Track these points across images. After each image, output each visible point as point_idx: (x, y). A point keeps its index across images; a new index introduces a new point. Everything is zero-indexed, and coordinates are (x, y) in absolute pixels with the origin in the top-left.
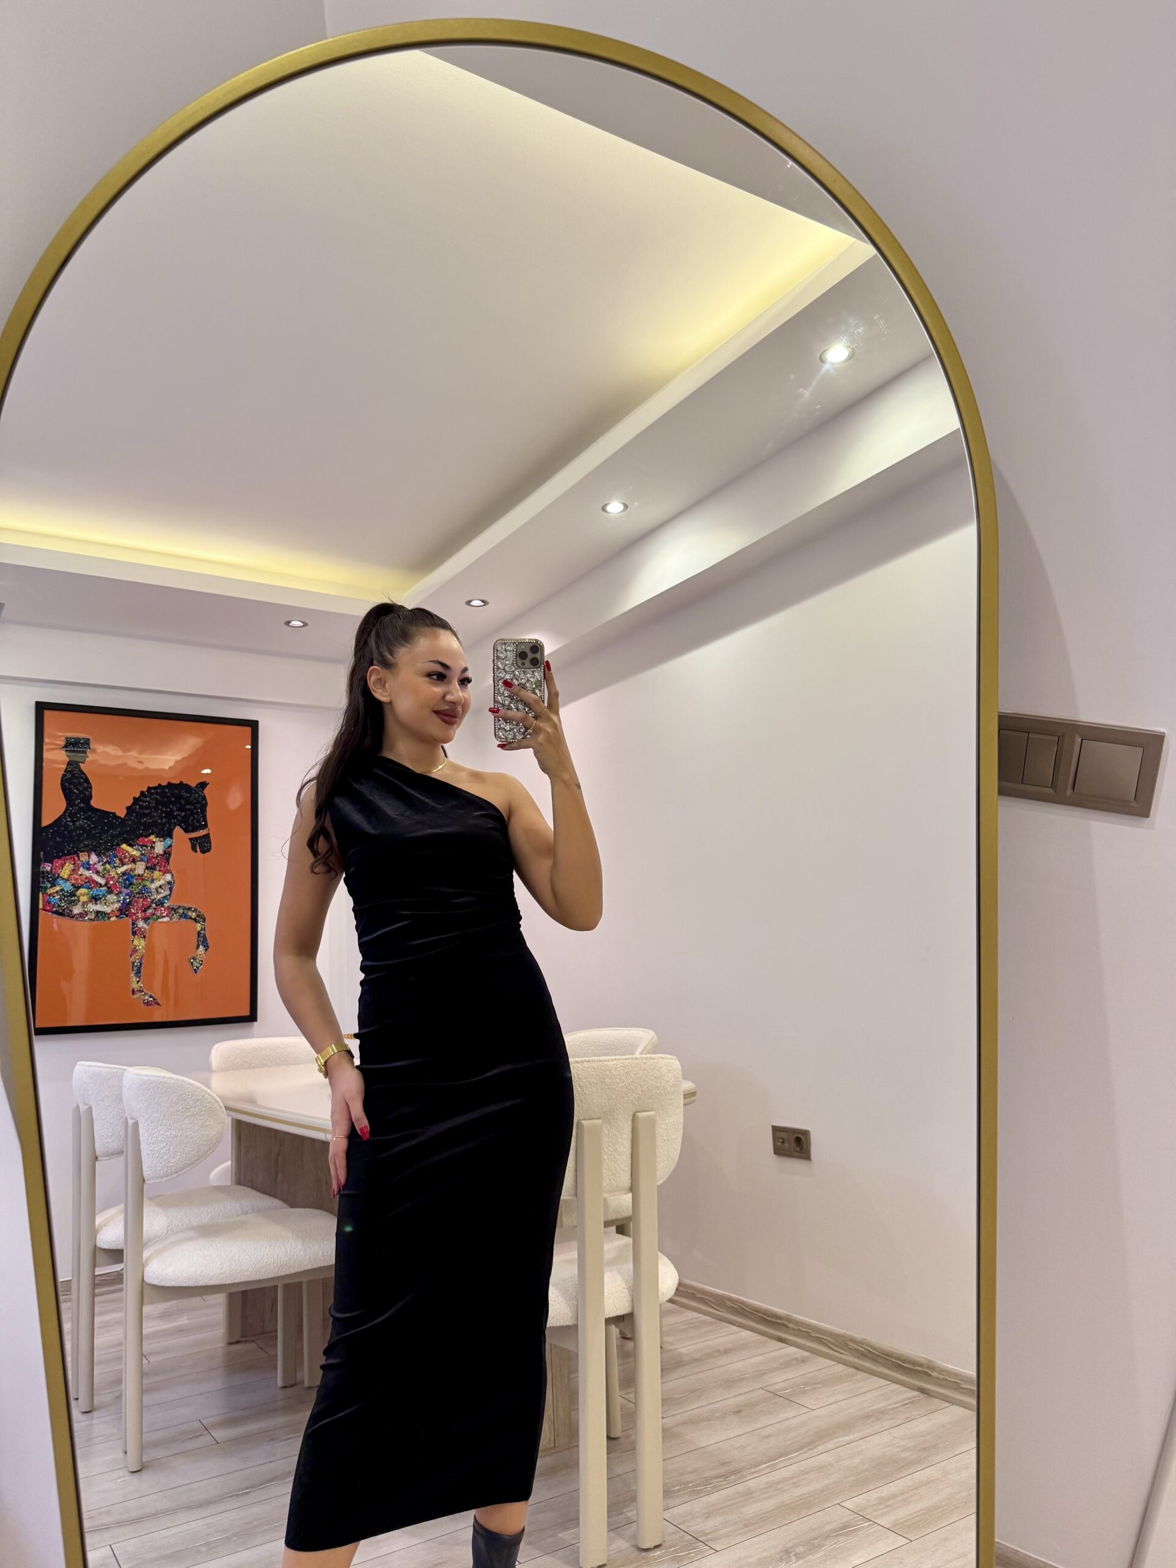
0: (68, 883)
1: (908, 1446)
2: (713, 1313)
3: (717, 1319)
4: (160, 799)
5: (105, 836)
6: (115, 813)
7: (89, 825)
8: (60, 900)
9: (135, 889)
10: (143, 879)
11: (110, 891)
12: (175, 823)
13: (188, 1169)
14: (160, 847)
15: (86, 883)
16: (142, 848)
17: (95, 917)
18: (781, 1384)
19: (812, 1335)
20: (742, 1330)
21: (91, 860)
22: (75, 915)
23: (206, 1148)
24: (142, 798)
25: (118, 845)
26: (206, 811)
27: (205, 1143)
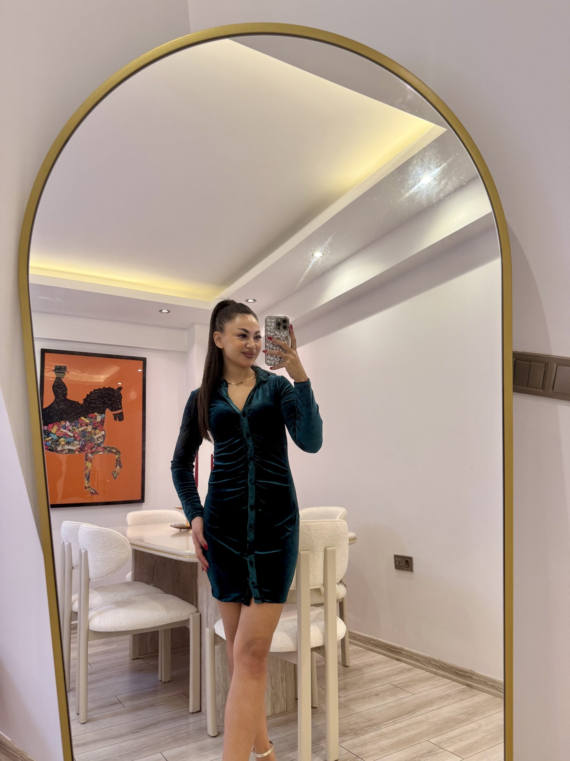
0: (55, 435)
1: (461, 713)
2: (365, 647)
3: (367, 649)
4: (100, 395)
5: (74, 413)
6: (78, 402)
7: (66, 408)
8: (51, 444)
9: (87, 438)
10: (91, 434)
11: (75, 440)
12: (106, 406)
13: (112, 574)
14: (99, 418)
15: (64, 435)
16: (91, 419)
17: (68, 452)
18: (399, 681)
19: (414, 657)
20: (379, 654)
21: (66, 425)
22: (59, 451)
23: (121, 564)
24: (91, 395)
25: (80, 417)
26: (121, 401)
27: (121, 561)
